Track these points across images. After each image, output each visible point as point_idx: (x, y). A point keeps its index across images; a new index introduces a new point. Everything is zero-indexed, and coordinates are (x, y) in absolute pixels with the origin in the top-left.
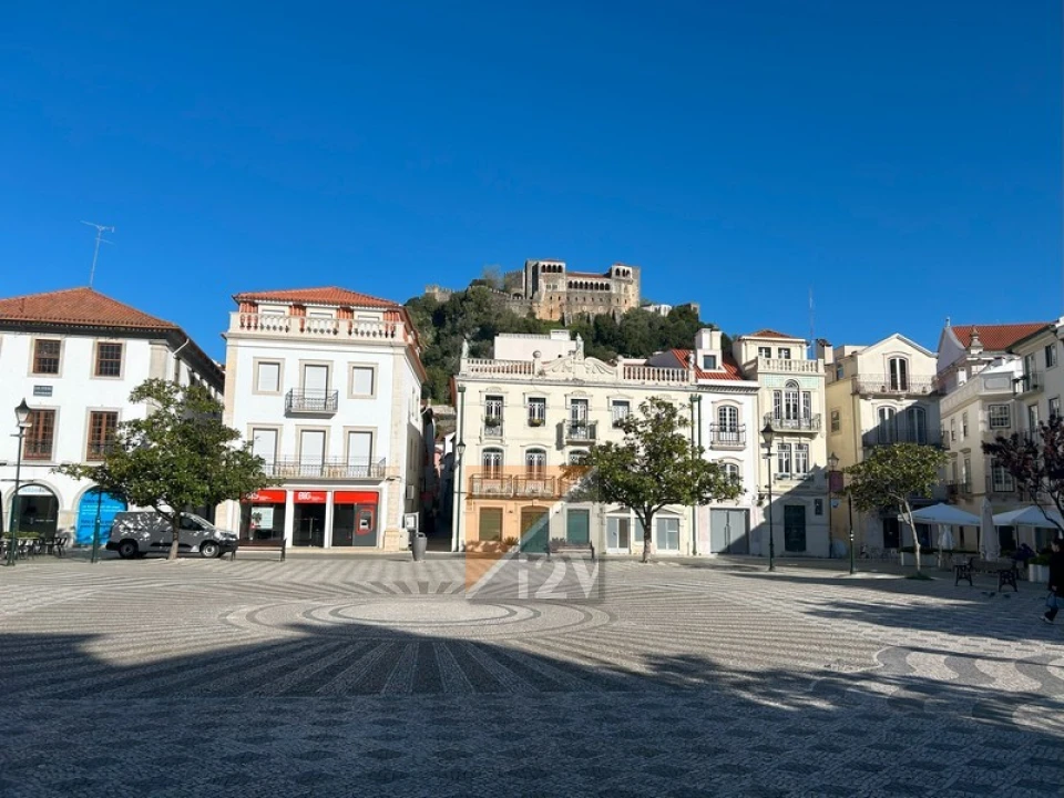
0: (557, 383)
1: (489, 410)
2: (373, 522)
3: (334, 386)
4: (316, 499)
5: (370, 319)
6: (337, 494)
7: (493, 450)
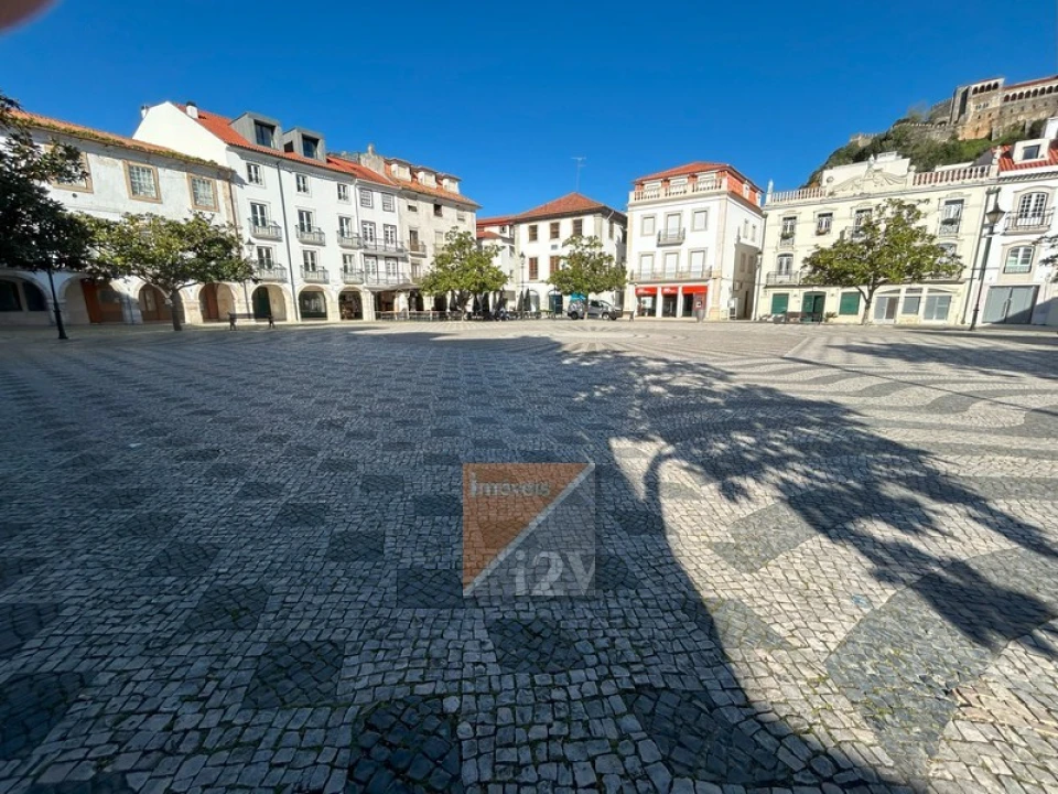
0: (846, 199)
1: (785, 228)
2: (704, 304)
3: (683, 226)
4: (673, 292)
5: (707, 179)
6: (684, 289)
7: (785, 255)
